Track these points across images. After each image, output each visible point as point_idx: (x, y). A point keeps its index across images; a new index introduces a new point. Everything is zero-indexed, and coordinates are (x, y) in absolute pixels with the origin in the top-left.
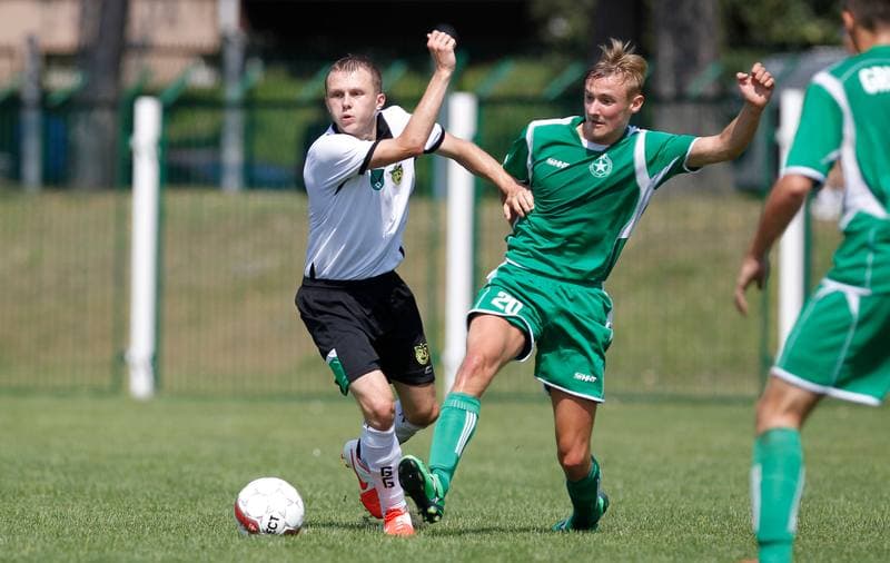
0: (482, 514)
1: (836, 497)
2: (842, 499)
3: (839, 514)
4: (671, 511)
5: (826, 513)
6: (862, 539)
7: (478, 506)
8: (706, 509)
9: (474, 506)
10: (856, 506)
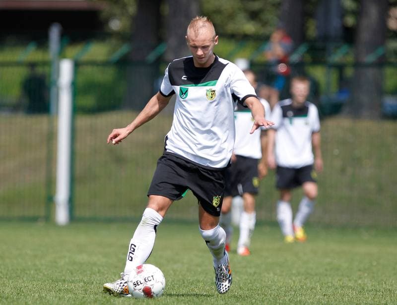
0: (84, 281)
1: (268, 273)
2: (272, 275)
3: (271, 282)
4: (183, 281)
5: (265, 282)
6: (285, 296)
7: (81, 277)
8: (202, 279)
9: (79, 277)
10: (280, 278)
